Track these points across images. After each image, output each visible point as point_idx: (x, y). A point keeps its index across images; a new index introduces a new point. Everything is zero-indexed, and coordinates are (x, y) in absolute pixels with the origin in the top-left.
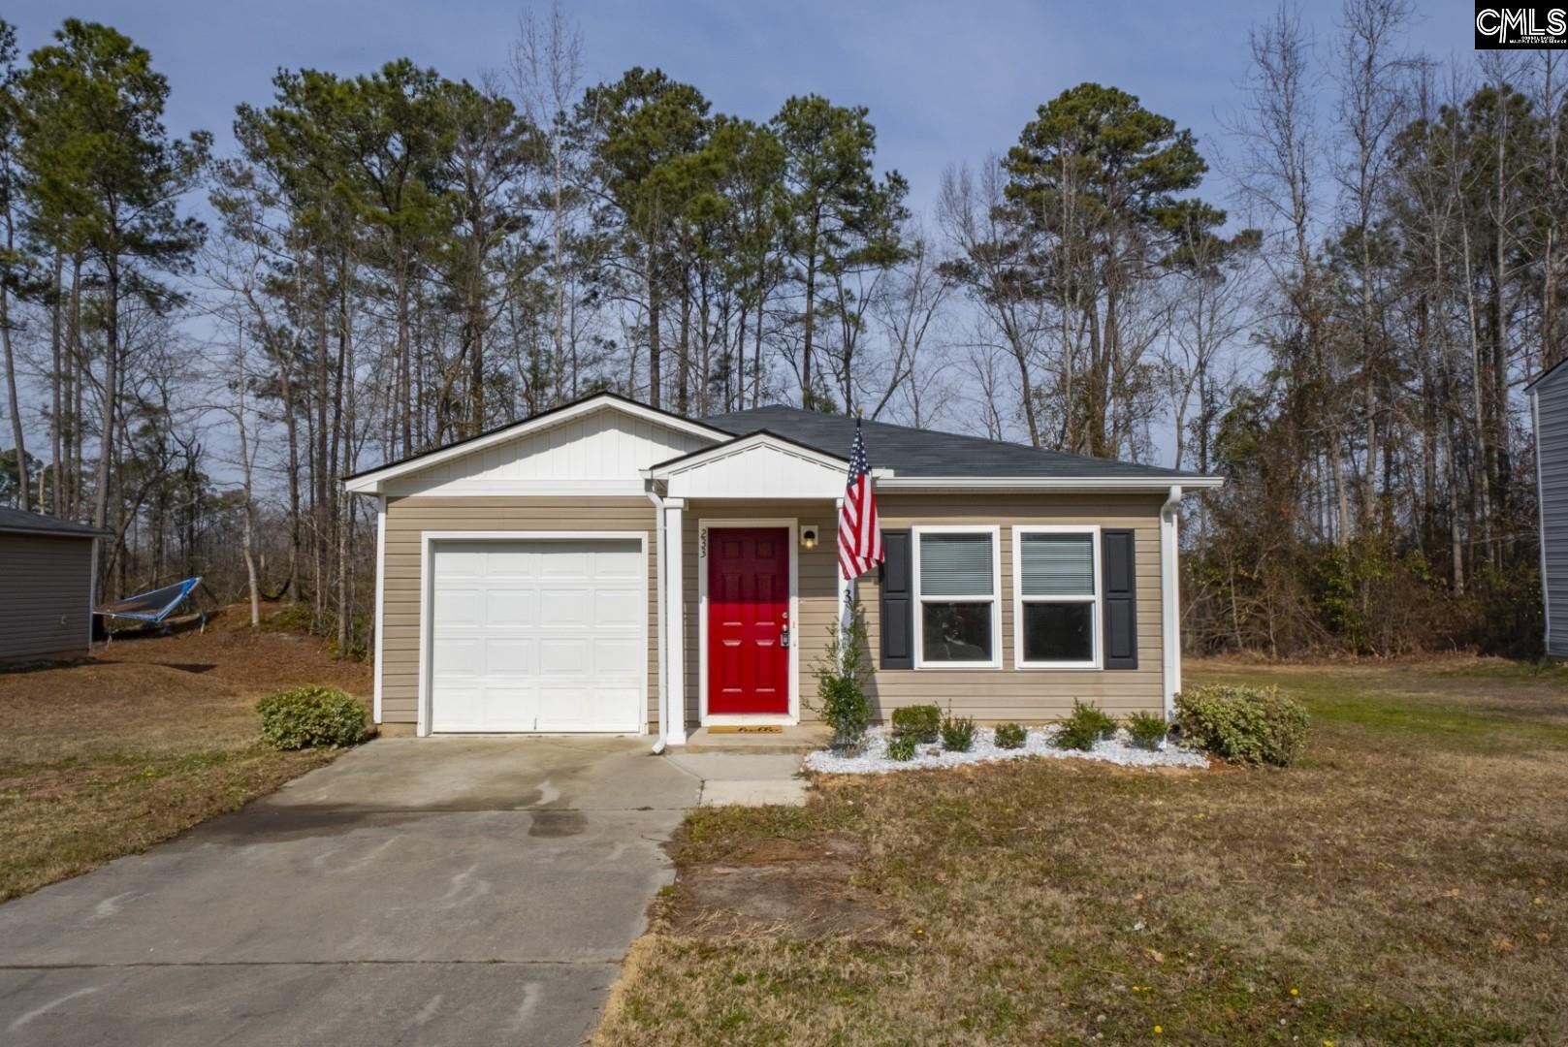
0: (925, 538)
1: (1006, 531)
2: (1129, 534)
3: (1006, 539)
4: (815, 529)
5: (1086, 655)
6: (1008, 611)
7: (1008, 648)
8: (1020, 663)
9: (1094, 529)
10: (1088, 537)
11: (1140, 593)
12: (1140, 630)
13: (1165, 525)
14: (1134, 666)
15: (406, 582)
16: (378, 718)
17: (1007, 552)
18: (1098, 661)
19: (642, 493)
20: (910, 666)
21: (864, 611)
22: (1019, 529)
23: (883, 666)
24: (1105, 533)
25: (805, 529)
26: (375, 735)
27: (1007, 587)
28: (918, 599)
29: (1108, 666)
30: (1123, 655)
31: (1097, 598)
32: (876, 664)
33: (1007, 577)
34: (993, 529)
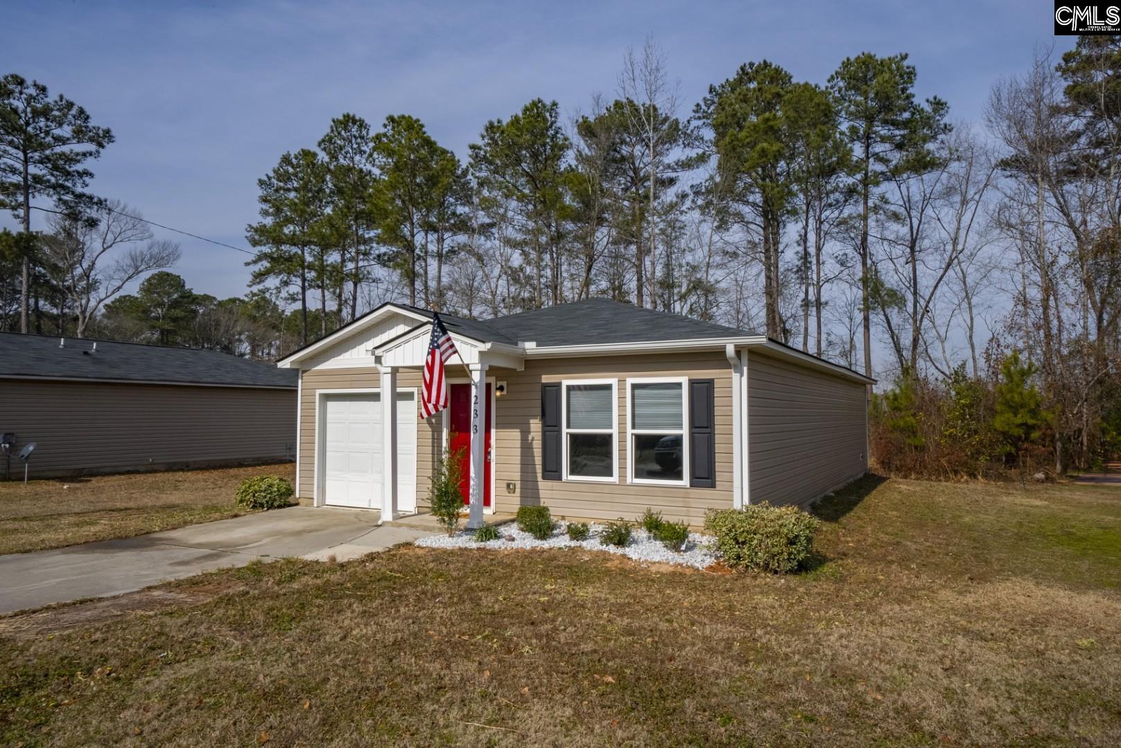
0: (569, 388)
1: (622, 382)
2: (710, 383)
3: (622, 389)
4: (504, 384)
5: (679, 476)
6: (622, 441)
7: (623, 468)
8: (630, 478)
9: (684, 380)
10: (679, 385)
11: (718, 429)
12: (718, 457)
13: (736, 376)
14: (713, 486)
15: (309, 418)
16: (297, 496)
17: (622, 398)
18: (686, 481)
19: (374, 365)
20: (560, 478)
21: (533, 440)
22: (631, 380)
23: (544, 478)
24: (692, 383)
25: (499, 384)
26: (297, 504)
27: (622, 423)
28: (565, 430)
29: (692, 485)
30: (705, 476)
31: (685, 432)
32: (539, 475)
33: (622, 416)
34: (611, 380)
